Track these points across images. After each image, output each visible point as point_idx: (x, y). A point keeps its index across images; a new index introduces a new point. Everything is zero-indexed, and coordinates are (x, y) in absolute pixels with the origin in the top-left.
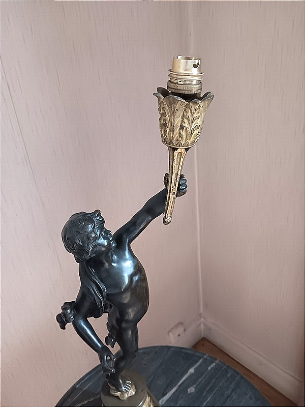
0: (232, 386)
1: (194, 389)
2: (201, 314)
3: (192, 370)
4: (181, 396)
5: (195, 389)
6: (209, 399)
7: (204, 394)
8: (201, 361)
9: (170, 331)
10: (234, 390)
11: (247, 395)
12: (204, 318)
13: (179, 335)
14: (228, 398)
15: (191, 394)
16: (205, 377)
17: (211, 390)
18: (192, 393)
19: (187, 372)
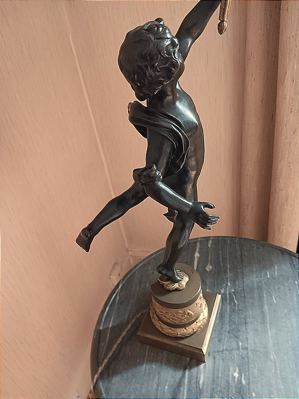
0: (237, 247)
1: (210, 266)
2: (128, 249)
3: (197, 255)
4: (204, 277)
5: (212, 265)
6: (228, 266)
7: (222, 265)
8: (198, 244)
9: (110, 275)
10: (241, 250)
11: (254, 247)
12: (131, 251)
13: (119, 275)
14: (242, 257)
15: (211, 271)
16: (211, 254)
17: (224, 259)
18: (212, 269)
19: (195, 258)
